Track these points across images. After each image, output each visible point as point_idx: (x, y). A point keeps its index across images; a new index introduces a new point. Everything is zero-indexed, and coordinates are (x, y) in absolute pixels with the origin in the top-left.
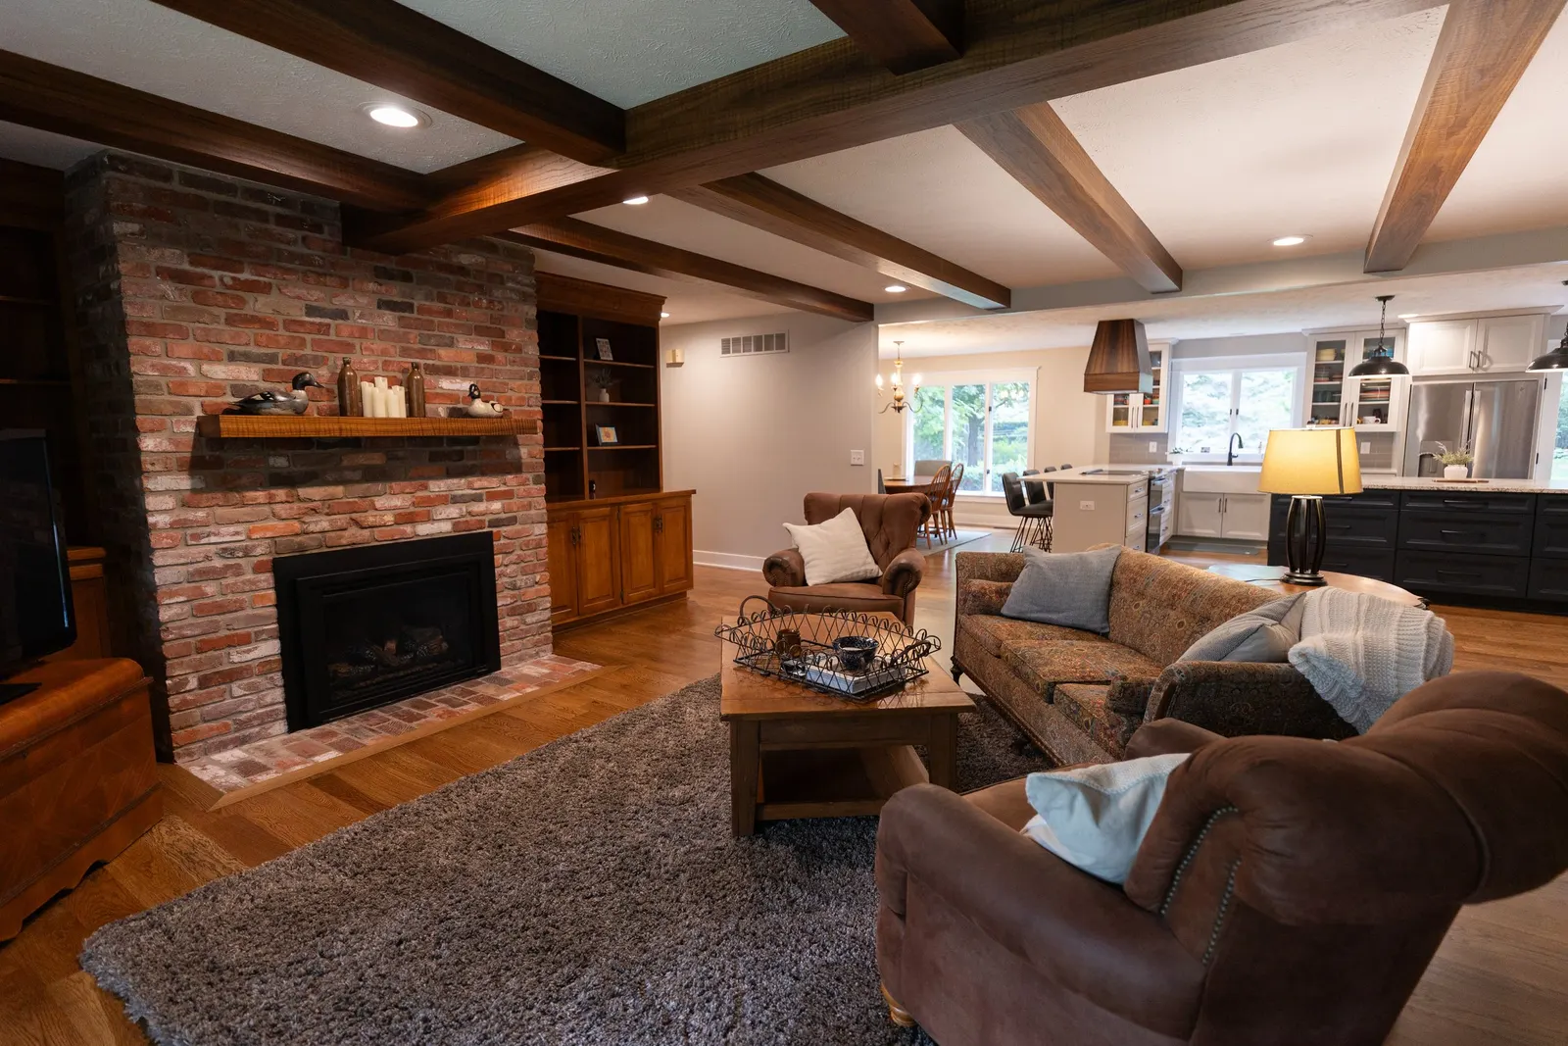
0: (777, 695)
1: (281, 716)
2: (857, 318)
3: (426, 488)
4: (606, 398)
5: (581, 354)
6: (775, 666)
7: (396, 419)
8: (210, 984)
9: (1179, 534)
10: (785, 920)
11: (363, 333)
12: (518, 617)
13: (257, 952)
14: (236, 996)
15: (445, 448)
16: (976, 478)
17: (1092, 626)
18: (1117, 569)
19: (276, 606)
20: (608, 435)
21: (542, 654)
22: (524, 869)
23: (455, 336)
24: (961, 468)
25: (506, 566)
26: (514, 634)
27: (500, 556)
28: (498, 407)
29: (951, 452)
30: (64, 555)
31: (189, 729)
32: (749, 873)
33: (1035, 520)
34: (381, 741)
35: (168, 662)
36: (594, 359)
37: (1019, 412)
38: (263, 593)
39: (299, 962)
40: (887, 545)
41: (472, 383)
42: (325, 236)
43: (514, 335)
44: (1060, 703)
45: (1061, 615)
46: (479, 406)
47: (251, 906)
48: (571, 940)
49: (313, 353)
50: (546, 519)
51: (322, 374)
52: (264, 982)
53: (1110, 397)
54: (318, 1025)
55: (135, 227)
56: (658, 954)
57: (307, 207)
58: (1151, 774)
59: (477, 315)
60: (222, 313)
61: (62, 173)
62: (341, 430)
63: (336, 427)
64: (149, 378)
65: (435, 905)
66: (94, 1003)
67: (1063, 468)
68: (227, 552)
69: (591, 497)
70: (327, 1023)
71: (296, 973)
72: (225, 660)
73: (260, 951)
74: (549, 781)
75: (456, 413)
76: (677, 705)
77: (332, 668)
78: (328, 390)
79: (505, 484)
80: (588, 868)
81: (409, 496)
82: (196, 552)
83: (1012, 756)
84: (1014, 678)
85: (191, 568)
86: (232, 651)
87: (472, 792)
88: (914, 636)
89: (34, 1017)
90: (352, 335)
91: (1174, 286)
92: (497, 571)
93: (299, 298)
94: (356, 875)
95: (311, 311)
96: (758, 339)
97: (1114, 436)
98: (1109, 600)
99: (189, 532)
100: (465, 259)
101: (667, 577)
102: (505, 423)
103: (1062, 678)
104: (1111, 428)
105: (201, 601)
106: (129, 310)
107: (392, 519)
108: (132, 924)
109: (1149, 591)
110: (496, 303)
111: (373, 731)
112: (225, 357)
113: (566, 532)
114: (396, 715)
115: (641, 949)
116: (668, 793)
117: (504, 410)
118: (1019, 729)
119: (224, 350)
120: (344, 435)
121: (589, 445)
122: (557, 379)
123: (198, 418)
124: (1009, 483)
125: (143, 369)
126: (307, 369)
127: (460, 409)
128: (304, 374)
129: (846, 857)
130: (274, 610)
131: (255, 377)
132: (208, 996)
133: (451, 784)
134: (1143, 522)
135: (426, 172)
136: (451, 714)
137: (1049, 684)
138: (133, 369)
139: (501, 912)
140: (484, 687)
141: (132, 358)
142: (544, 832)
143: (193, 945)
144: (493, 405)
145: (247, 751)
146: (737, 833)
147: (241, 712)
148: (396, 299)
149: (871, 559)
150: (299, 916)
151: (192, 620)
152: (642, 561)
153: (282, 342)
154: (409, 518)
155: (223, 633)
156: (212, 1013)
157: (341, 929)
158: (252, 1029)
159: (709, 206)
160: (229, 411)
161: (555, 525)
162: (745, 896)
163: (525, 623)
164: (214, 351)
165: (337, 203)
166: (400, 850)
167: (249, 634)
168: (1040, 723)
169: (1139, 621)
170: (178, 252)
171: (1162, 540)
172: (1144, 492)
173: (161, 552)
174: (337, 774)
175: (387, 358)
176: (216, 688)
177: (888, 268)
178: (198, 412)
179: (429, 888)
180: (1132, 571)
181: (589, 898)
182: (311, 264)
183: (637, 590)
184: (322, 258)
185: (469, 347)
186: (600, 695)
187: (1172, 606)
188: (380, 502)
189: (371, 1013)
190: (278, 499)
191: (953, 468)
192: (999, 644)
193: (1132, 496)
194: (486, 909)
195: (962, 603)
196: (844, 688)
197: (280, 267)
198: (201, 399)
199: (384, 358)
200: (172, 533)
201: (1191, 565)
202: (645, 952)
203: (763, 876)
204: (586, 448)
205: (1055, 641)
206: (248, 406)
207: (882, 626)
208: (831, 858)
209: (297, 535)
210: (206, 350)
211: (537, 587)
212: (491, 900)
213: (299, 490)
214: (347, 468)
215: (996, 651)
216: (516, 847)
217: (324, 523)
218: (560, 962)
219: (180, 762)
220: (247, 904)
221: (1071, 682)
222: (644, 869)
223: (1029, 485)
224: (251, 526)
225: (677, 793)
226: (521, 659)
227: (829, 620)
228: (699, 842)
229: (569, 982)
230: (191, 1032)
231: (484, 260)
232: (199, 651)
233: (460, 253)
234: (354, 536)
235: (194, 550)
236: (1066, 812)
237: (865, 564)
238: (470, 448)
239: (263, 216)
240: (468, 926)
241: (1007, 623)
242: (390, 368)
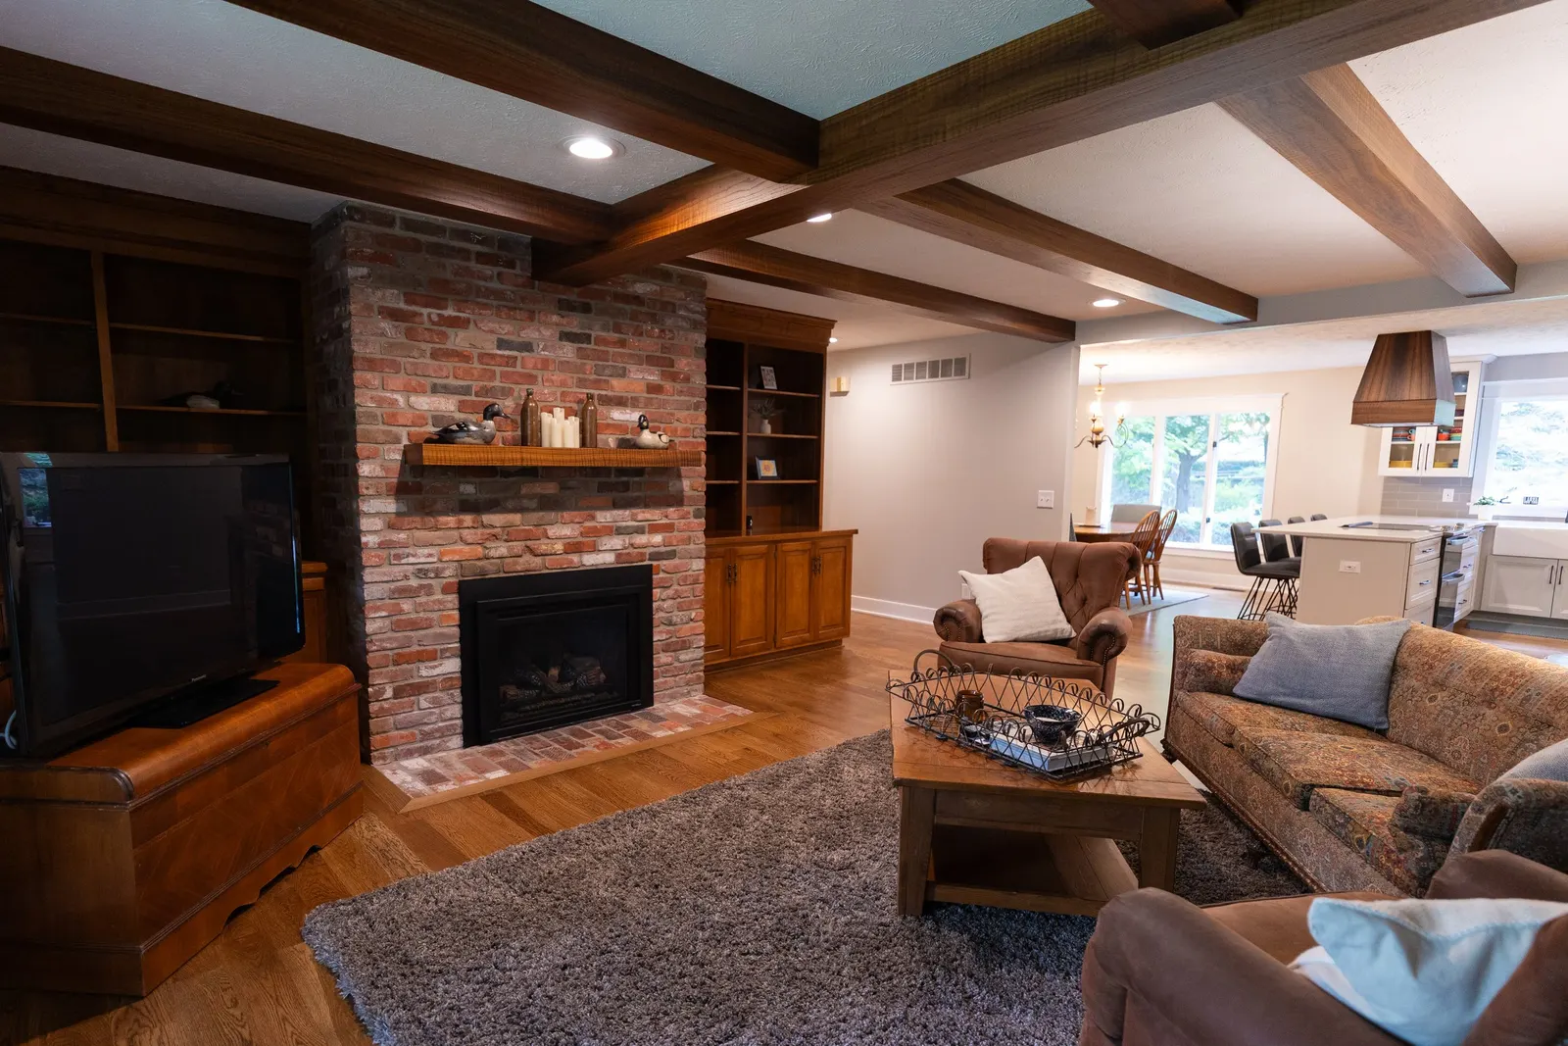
0: (956, 763)
1: (458, 731)
2: (1057, 338)
3: (593, 518)
4: (767, 430)
5: (746, 384)
6: (953, 730)
7: (571, 449)
8: (403, 975)
9: (1482, 609)
10: (961, 1017)
11: (545, 364)
12: (672, 654)
13: (441, 952)
14: (424, 991)
15: (613, 479)
16: (1192, 528)
17: (1362, 719)
18: (1403, 650)
19: (459, 626)
20: (768, 469)
21: (693, 693)
22: (680, 914)
23: (628, 366)
24: (1173, 514)
25: (663, 600)
26: (667, 671)
27: (658, 590)
28: (665, 438)
29: (1158, 496)
30: (299, 567)
31: (384, 735)
32: (918, 957)
33: (1274, 582)
34: (543, 765)
35: (371, 671)
36: (758, 388)
37: (1249, 449)
38: (450, 613)
39: (476, 969)
40: (1084, 601)
41: (641, 413)
42: (518, 271)
43: (683, 364)
44: (1319, 812)
45: (1318, 701)
46: (647, 437)
47: (436, 908)
48: (728, 995)
49: (501, 385)
50: (704, 555)
51: (507, 405)
52: (448, 982)
53: (1386, 432)
54: (493, 1033)
55: (364, 271)
56: (819, 1028)
57: (504, 244)
58: (1498, 922)
59: (649, 345)
60: (427, 347)
61: (309, 225)
62: (522, 460)
63: (519, 456)
64: (369, 410)
65: (597, 936)
66: (313, 975)
67: (1314, 519)
68: (421, 573)
69: (748, 534)
70: (502, 1034)
71: (475, 979)
72: (415, 673)
73: (443, 952)
74: (704, 826)
75: (626, 444)
76: (834, 762)
77: (502, 688)
78: (512, 421)
79: (666, 517)
80: (744, 923)
81: (578, 526)
82: (397, 571)
83: (1244, 868)
84: (1250, 774)
85: (393, 586)
86: (422, 666)
87: (628, 827)
88: (1125, 712)
89: (270, 976)
90: (535, 368)
91: (1505, 287)
92: (655, 605)
93: (492, 332)
94: (524, 893)
95: (502, 344)
96: (934, 365)
97: (1388, 479)
98: (1390, 688)
99: (393, 552)
100: (641, 288)
101: (823, 624)
102: (670, 454)
103: (1323, 781)
104: (1385, 470)
105: (398, 617)
106: (355, 347)
107: (562, 548)
108: (341, 908)
109: (1454, 681)
110: (667, 333)
111: (536, 754)
112: (429, 389)
113: (723, 571)
114: (558, 742)
115: (801, 1019)
116: (826, 856)
117: (670, 441)
118: (1255, 837)
119: (428, 382)
120: (525, 464)
121: (748, 479)
122: (722, 410)
123: (405, 446)
124: (1238, 535)
125: (365, 401)
126: (495, 400)
127: (628, 440)
128: (493, 405)
129: (1032, 957)
130: (456, 630)
131: (452, 408)
132: (401, 986)
133: (608, 817)
134: (1431, 592)
135: (613, 203)
136: (607, 746)
137: (1304, 786)
138: (356, 401)
139: (659, 954)
140: (637, 722)
141: (356, 390)
142: (699, 877)
143: (389, 936)
144: (660, 436)
145: (429, 761)
146: (903, 910)
147: (426, 724)
148: (575, 330)
149: (1062, 617)
150: (476, 926)
151: (390, 634)
152: (797, 604)
153: (476, 373)
154: (574, 548)
155: (415, 648)
156: (406, 1003)
157: (512, 944)
158: (439, 1025)
159: (899, 218)
160: (429, 441)
161: (712, 561)
162: (913, 982)
163: (678, 660)
164: (420, 384)
165: (527, 238)
166: (563, 875)
167: (436, 651)
168: (1288, 833)
169: (1435, 720)
170: (396, 292)
171: (1457, 616)
172: (1436, 552)
173: (372, 570)
174: (506, 792)
175: (565, 389)
176: (406, 699)
177: (1102, 278)
178: (405, 442)
179: (591, 917)
180: (1427, 654)
181: (745, 954)
182: (505, 299)
183: (790, 634)
184: (513, 292)
185: (641, 377)
186: (753, 742)
187: (1490, 703)
188: (552, 531)
189: (540, 1033)
190: (465, 525)
191: (1162, 517)
192: (1231, 730)
193: (1417, 557)
194: (644, 948)
195: (1180, 676)
196: (1038, 763)
197: (478, 303)
198: (407, 429)
199: (563, 389)
200: (380, 552)
201: (1523, 652)
202: (805, 1023)
203: (934, 963)
204: (745, 482)
205: (1309, 734)
206: (445, 436)
207: (1084, 696)
208: (1014, 956)
209: (479, 559)
210: (414, 383)
211: (692, 624)
212: (649, 940)
213: (483, 516)
214: (527, 496)
215: (1227, 739)
216: (671, 890)
217: (500, 549)
218: (718, 1017)
219: (377, 764)
220: (432, 906)
221: (1335, 787)
222: (803, 934)
223: (1266, 538)
224: (442, 549)
225: (836, 856)
226: (673, 697)
227: (1018, 684)
228: (861, 914)
229: (727, 1039)
230: (389, 1017)
231: (658, 288)
232: (396, 663)
233: (635, 282)
234: (529, 564)
235: (396, 569)
236: (1367, 953)
237: (1054, 622)
238: (637, 479)
239: (465, 254)
240: (628, 963)
241: (1242, 706)
242: (567, 399)
